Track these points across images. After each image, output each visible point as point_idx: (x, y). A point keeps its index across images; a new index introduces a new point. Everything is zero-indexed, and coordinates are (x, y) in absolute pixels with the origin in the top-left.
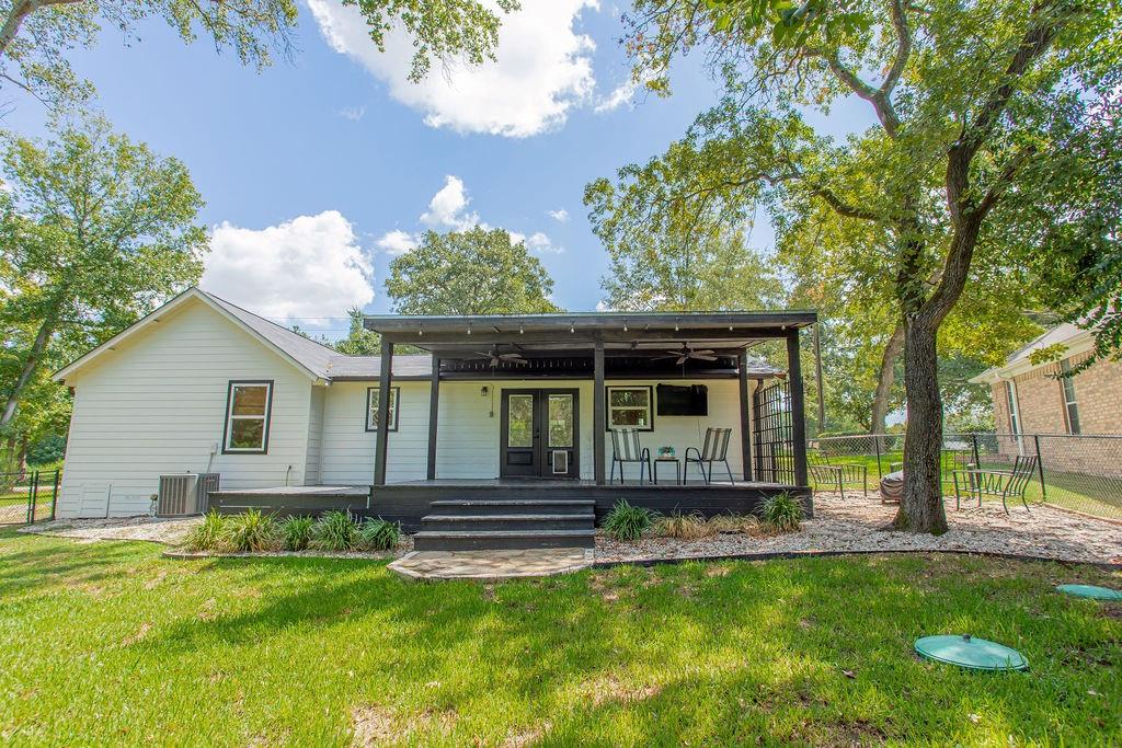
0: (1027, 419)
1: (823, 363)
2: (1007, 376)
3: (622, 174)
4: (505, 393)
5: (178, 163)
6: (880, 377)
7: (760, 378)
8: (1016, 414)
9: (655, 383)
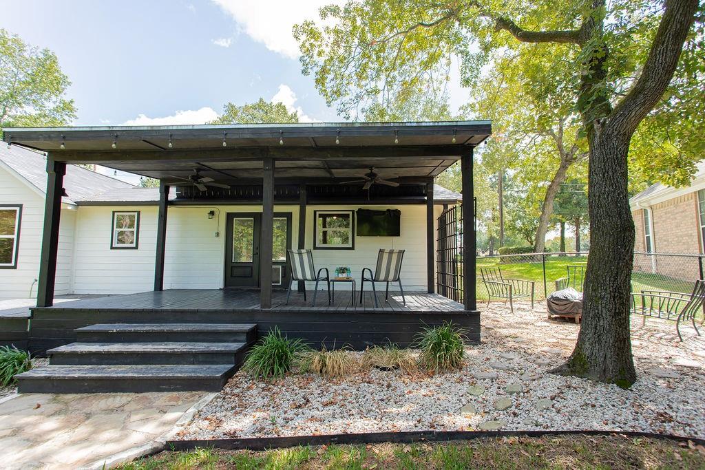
0: (660, 239)
1: (504, 199)
2: (645, 205)
3: (323, 15)
4: (230, 217)
5: (50, 54)
6: (544, 208)
7: (445, 203)
8: (651, 235)
9: (356, 208)
